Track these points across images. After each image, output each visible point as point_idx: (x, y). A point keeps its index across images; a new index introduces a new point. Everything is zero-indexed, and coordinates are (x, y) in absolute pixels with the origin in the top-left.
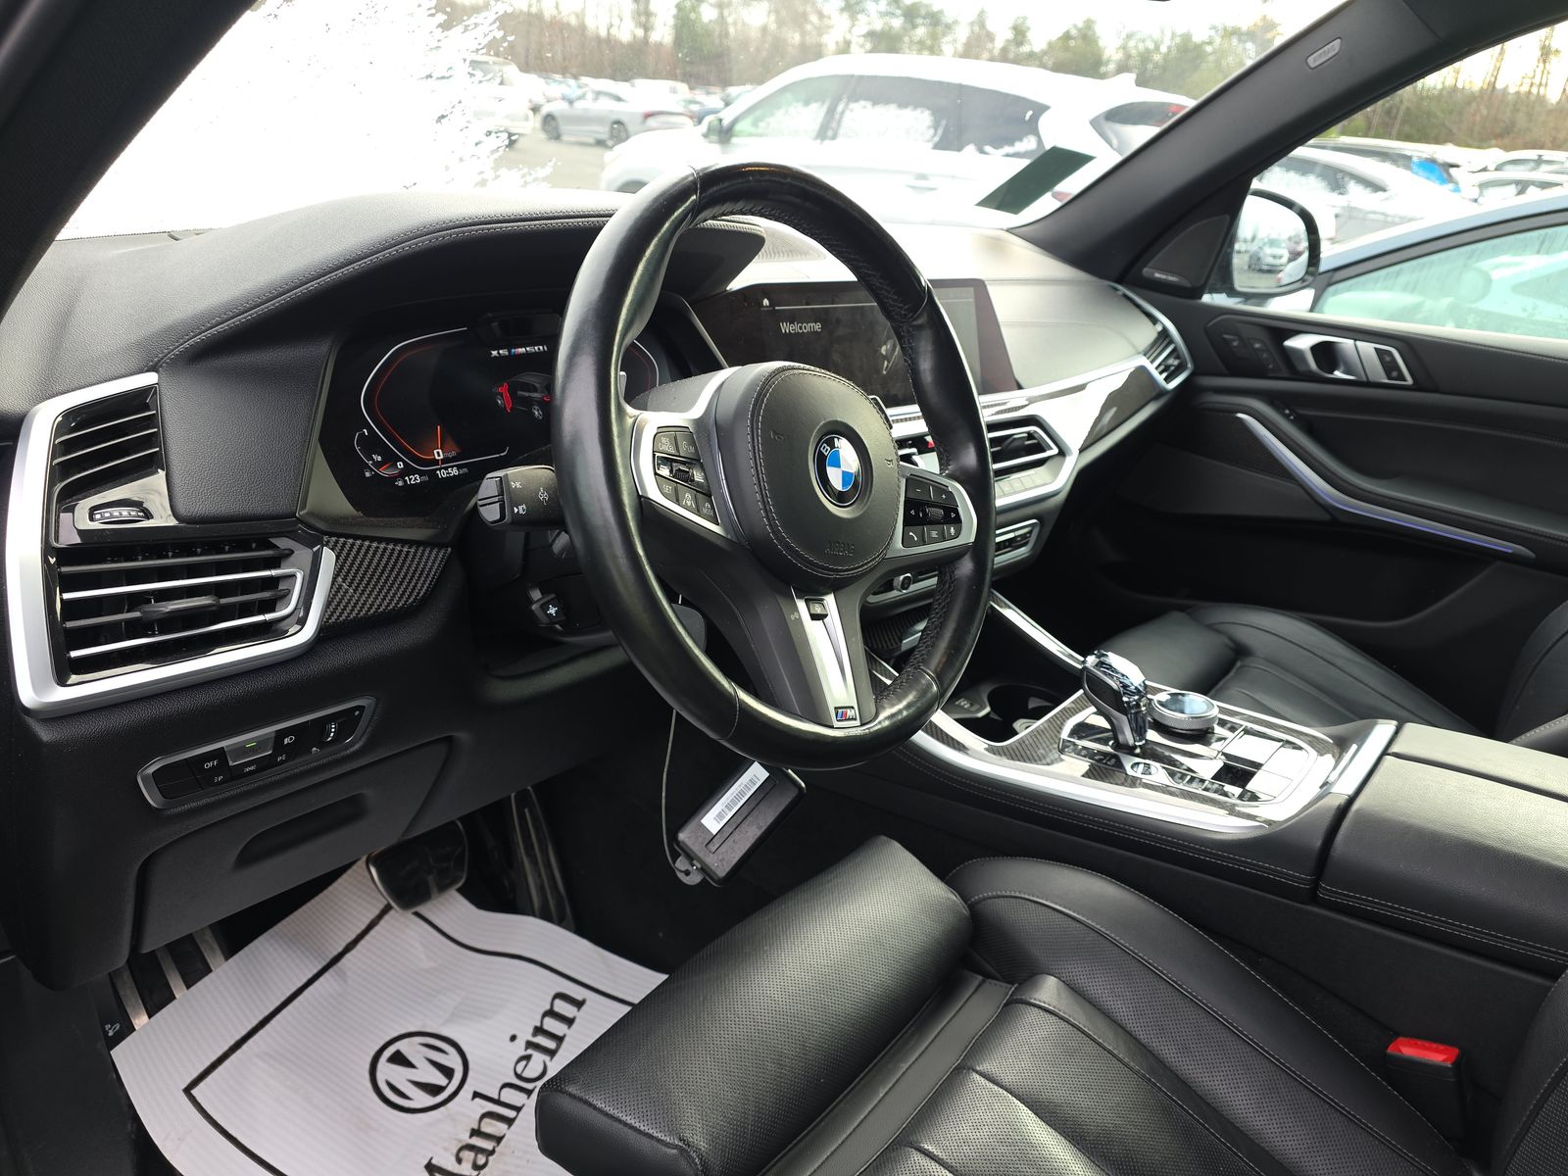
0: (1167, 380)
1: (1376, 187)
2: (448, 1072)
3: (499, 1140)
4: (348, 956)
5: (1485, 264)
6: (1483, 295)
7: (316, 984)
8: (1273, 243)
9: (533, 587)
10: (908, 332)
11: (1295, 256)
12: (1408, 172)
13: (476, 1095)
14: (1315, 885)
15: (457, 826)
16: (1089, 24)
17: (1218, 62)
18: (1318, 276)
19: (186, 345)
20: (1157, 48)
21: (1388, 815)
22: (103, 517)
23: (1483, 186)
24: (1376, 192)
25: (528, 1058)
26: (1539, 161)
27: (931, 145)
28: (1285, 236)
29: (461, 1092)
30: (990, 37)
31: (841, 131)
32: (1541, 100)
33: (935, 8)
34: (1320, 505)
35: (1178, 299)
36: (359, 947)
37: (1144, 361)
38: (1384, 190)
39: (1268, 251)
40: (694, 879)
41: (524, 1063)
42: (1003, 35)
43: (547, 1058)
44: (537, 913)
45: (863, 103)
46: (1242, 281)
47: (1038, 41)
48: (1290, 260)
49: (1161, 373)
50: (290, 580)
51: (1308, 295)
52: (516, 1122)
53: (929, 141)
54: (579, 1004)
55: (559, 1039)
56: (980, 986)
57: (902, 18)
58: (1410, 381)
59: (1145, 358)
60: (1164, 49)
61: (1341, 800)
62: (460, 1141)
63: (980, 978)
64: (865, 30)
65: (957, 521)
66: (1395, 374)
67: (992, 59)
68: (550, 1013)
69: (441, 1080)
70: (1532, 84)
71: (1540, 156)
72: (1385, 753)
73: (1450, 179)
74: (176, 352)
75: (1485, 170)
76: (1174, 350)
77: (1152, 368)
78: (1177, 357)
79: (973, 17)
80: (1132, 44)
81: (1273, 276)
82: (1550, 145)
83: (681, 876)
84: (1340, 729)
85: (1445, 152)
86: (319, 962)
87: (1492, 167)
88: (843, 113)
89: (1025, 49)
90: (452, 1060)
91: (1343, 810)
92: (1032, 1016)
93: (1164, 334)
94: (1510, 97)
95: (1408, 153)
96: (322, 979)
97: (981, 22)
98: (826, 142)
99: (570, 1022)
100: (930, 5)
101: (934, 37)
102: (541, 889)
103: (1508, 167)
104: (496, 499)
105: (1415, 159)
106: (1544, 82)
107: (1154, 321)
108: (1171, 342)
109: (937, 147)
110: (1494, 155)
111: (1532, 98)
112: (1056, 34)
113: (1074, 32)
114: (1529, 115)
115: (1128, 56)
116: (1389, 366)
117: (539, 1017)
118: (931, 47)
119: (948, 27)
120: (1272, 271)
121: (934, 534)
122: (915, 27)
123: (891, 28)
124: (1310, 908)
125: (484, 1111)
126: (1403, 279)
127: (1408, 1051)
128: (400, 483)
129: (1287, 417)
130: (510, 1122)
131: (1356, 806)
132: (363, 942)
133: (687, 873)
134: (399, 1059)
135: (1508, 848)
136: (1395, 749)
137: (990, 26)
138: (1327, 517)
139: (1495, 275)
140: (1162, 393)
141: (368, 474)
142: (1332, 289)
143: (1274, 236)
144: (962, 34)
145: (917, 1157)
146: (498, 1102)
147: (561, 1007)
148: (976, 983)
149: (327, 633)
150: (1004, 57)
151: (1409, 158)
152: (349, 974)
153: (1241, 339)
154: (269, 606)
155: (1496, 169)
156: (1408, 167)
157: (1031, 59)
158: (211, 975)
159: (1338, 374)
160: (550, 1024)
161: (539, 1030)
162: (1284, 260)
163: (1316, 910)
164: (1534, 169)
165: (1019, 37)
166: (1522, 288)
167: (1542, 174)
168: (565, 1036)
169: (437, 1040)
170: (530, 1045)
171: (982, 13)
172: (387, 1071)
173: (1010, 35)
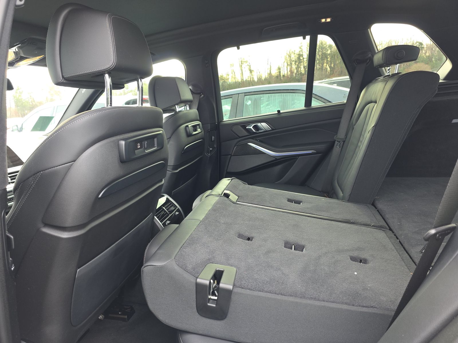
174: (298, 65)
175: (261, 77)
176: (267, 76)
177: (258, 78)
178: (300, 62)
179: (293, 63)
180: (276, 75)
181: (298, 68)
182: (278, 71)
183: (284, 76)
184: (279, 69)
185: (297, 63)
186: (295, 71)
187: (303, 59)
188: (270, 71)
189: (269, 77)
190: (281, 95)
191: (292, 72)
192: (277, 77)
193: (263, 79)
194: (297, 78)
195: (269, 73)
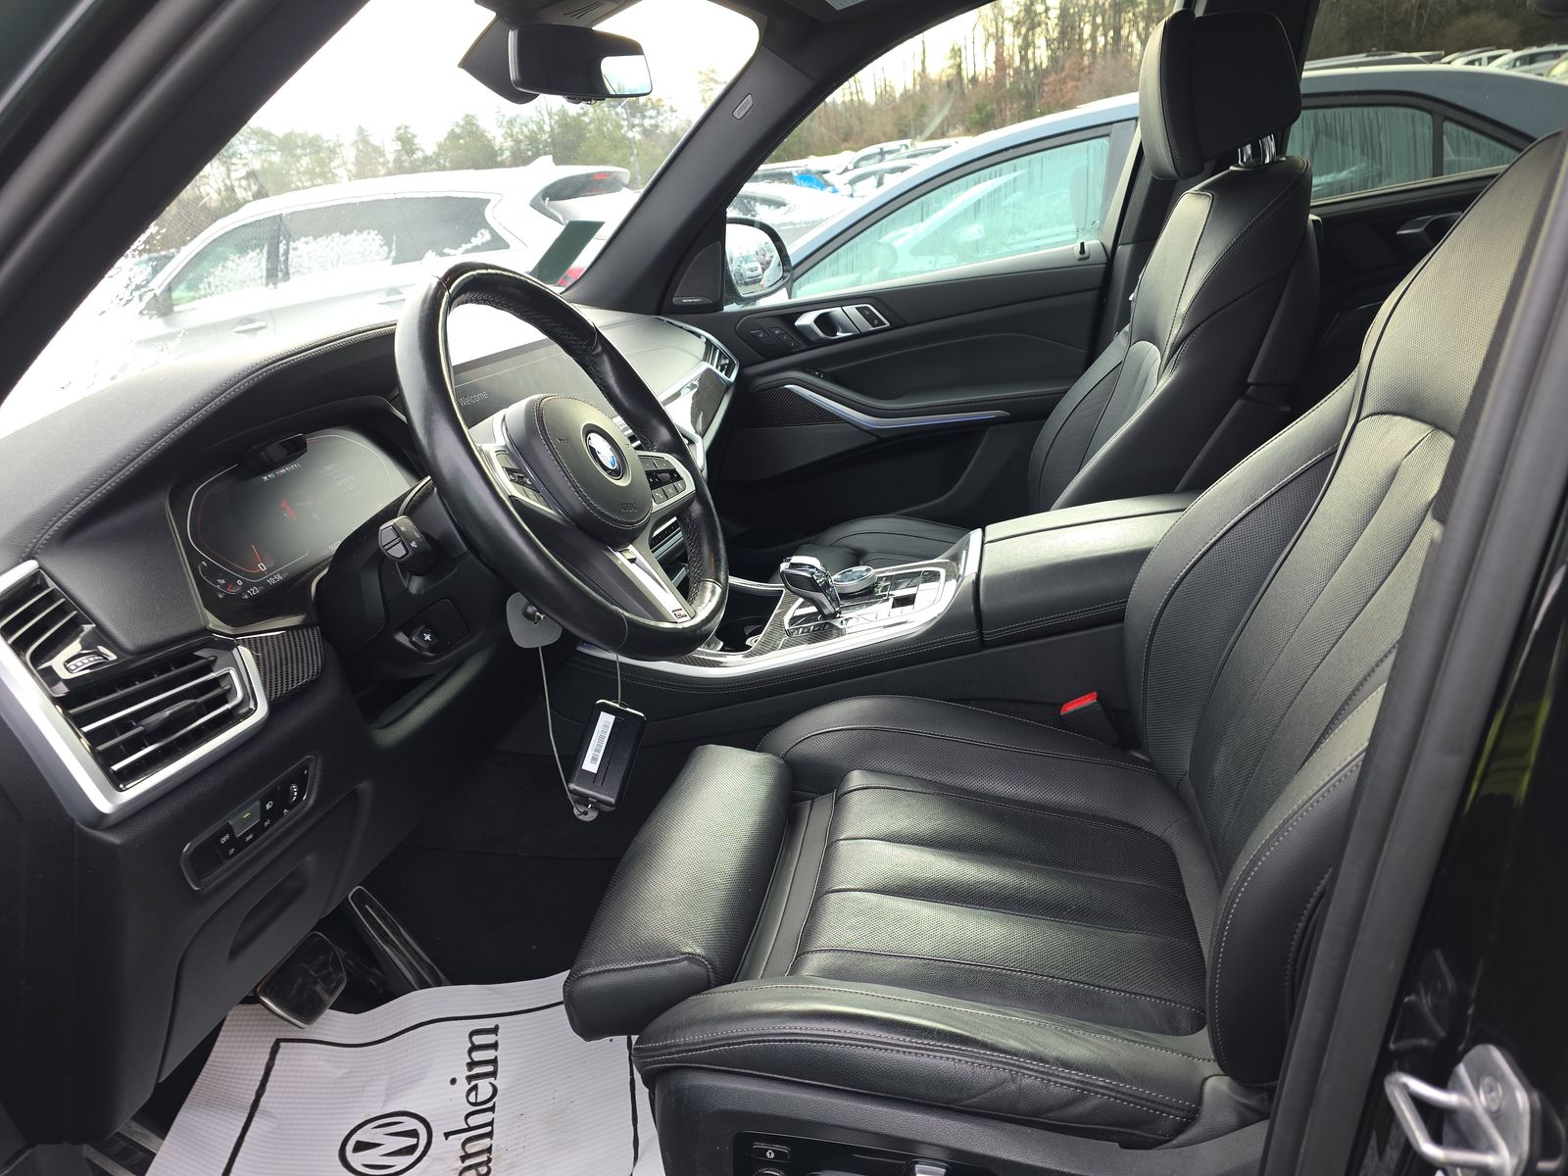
0: (728, 374)
1: (779, 204)
2: (413, 1134)
3: (489, 1150)
4: (263, 1099)
5: (885, 239)
6: (895, 261)
7: (251, 1128)
8: (746, 259)
9: (397, 631)
10: (591, 361)
11: (766, 265)
12: (795, 186)
13: (447, 1135)
14: (981, 634)
15: (319, 936)
16: (470, 121)
17: (599, 130)
18: (791, 271)
19: (55, 528)
20: (541, 128)
21: (1002, 572)
22: (77, 667)
23: (852, 182)
24: (778, 207)
25: (475, 1087)
26: (882, 153)
27: (390, 261)
28: (753, 252)
29: (433, 1140)
30: (379, 152)
31: (292, 270)
32: (862, 104)
33: (311, 135)
34: (866, 431)
35: (704, 315)
36: (268, 1088)
37: (706, 365)
38: (785, 205)
39: (746, 266)
40: (592, 816)
41: (474, 1093)
42: (391, 149)
43: (492, 1080)
44: (416, 987)
45: (303, 239)
46: (743, 291)
47: (428, 143)
48: (764, 270)
49: (721, 371)
50: (228, 678)
51: (784, 292)
52: (495, 1132)
53: (387, 258)
54: (495, 1030)
55: (494, 1062)
56: (812, 806)
57: (279, 153)
58: (888, 324)
59: (706, 363)
60: (547, 128)
61: (974, 577)
62: (457, 1169)
63: (809, 802)
64: (243, 172)
65: (679, 478)
66: (876, 322)
67: (389, 173)
68: (474, 1048)
69: (410, 1141)
70: (851, 94)
71: (881, 149)
72: (983, 544)
73: (826, 184)
74: (47, 536)
75: (846, 170)
76: (721, 353)
77: (714, 368)
78: (725, 358)
79: (353, 137)
80: (516, 130)
81: (757, 285)
82: (883, 138)
83: (582, 817)
84: (950, 552)
85: (814, 163)
86: (240, 1116)
87: (851, 167)
88: (287, 253)
89: (418, 155)
90: (410, 1124)
91: (977, 582)
92: (855, 797)
93: (708, 343)
94: (840, 107)
95: (788, 170)
96: (253, 1123)
97: (363, 138)
98: (280, 285)
99: (495, 1046)
100: (306, 133)
101: (322, 163)
102: (410, 966)
103: (863, 163)
104: (397, 541)
105: (795, 174)
106: (859, 89)
107: (699, 336)
108: (716, 348)
109: (396, 262)
110: (847, 157)
111: (856, 104)
112: (441, 136)
113: (458, 130)
114: (860, 119)
115: (518, 142)
116: (870, 318)
117: (467, 1055)
118: (322, 174)
119: (332, 151)
120: (756, 281)
121: (671, 491)
122: (298, 159)
123: (271, 163)
124: (983, 652)
125: (462, 1141)
126: (842, 262)
127: (1071, 708)
128: (246, 597)
129: (819, 377)
130: (490, 1135)
131: (982, 577)
132: (269, 1084)
133: (585, 813)
134: (361, 1147)
135: (1070, 559)
136: (987, 540)
137: (374, 140)
138: (874, 439)
139: (896, 244)
140: (729, 386)
141: (221, 596)
142: (796, 284)
143: (745, 254)
144: (349, 154)
145: (833, 896)
146: (470, 1129)
147: (478, 1040)
148: (809, 806)
149: (274, 707)
150: (400, 169)
151: (790, 174)
152: (273, 1111)
153: (764, 331)
154: (223, 699)
155: (855, 168)
156: (793, 182)
157: (428, 164)
158: (156, 1159)
159: (840, 335)
160: (478, 1056)
161: (472, 1065)
162: (760, 271)
163: (987, 652)
164: (881, 161)
165: (408, 147)
166: (918, 250)
167: (889, 163)
168: (496, 1057)
169: (385, 1120)
170: (469, 1079)
171: (361, 130)
172: (357, 1160)
173: (398, 146)
174: (1026, 37)
175: (888, 89)
176: (910, 86)
177: (879, 92)
178: (1032, 27)
179: (1009, 28)
180: (944, 79)
181: (1027, 44)
182: (952, 62)
183: (974, 80)
184: (956, 53)
185: (1023, 30)
186: (1017, 62)
187: (1047, 10)
188: (923, 62)
189: (918, 88)
190: (1316, 115)
191: (1001, 63)
192: (949, 84)
193: (898, 95)
194: (1022, 86)
195: (919, 69)
